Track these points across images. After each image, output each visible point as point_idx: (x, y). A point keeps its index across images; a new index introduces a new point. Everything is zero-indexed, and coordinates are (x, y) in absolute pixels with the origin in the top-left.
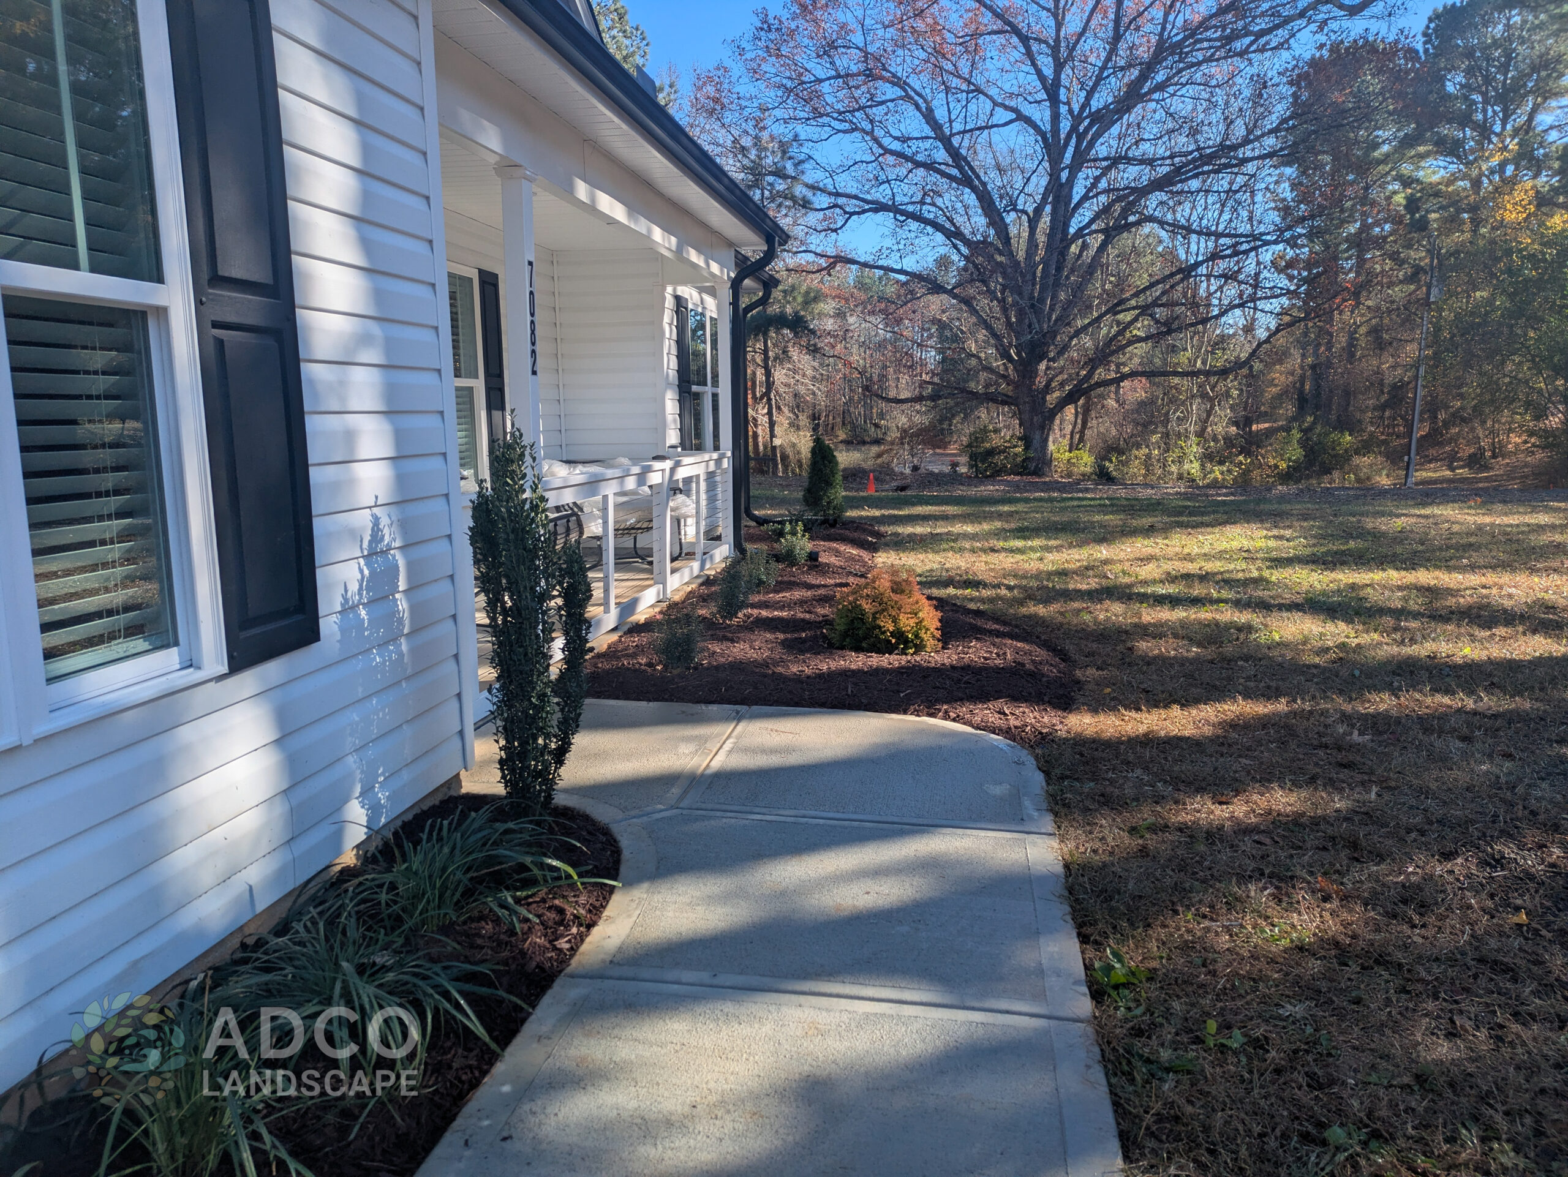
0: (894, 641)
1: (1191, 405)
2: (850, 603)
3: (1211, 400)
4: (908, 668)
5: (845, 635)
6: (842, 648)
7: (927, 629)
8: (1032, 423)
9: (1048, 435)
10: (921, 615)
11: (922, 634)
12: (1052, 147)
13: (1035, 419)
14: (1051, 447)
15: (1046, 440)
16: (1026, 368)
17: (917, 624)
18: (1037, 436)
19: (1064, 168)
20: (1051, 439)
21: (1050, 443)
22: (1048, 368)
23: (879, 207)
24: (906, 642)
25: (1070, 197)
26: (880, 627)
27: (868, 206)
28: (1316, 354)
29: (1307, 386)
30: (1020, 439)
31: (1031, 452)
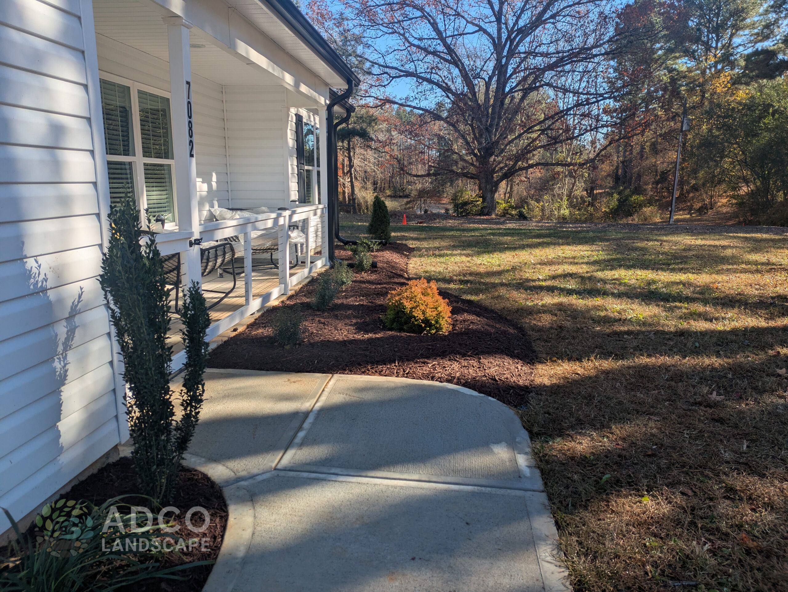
0: (423, 325)
1: (565, 180)
2: (396, 301)
3: (574, 177)
5: (393, 321)
7: (443, 318)
8: (486, 189)
9: (495, 193)
10: (439, 309)
11: (440, 321)
12: (498, 46)
13: (488, 187)
15: (493, 198)
16: (484, 160)
17: (437, 315)
18: (489, 195)
19: (504, 57)
22: (494, 160)
23: (408, 74)
25: (506, 72)
27: (402, 74)
28: (624, 156)
29: (620, 171)
30: (480, 197)
31: (485, 204)
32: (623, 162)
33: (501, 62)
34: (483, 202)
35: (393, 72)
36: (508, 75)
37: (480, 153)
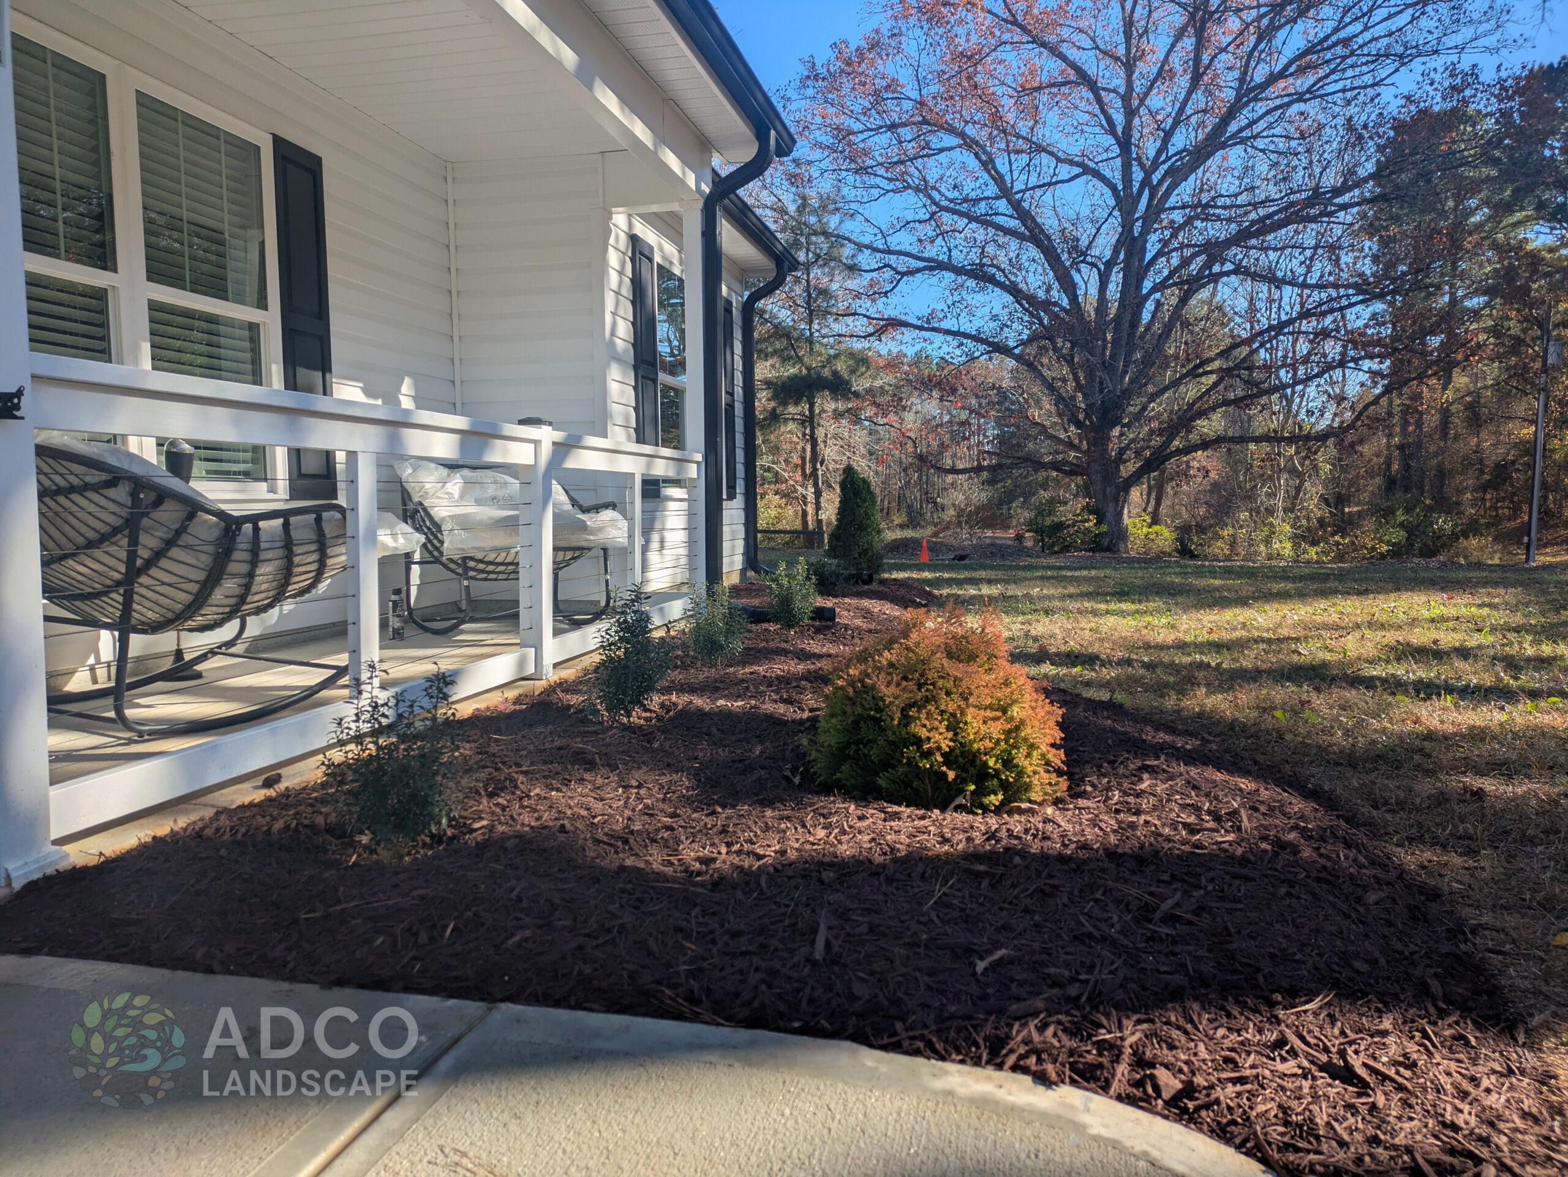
0: (951, 775)
1: (1279, 479)
2: (852, 684)
3: (1300, 475)
4: (990, 858)
5: (840, 755)
6: (827, 789)
7: (1032, 747)
8: (1104, 494)
9: (1123, 507)
10: (1015, 711)
11: (1020, 759)
12: (1125, 202)
13: (1108, 490)
14: (1126, 520)
15: (1121, 513)
16: (1097, 433)
17: (1008, 733)
18: (1110, 510)
19: (1138, 219)
20: (1126, 511)
21: (1125, 516)
22: (1122, 434)
23: (936, 266)
24: (982, 775)
25: (1143, 250)
26: (918, 741)
27: (921, 264)
28: (1404, 433)
29: (1395, 467)
30: (1091, 512)
31: (1104, 528)
32: (1401, 447)
33: (1131, 230)
34: (1099, 522)
35: (903, 263)
36: (1148, 256)
37: (1091, 421)
